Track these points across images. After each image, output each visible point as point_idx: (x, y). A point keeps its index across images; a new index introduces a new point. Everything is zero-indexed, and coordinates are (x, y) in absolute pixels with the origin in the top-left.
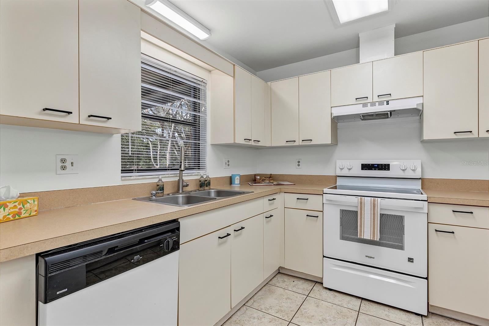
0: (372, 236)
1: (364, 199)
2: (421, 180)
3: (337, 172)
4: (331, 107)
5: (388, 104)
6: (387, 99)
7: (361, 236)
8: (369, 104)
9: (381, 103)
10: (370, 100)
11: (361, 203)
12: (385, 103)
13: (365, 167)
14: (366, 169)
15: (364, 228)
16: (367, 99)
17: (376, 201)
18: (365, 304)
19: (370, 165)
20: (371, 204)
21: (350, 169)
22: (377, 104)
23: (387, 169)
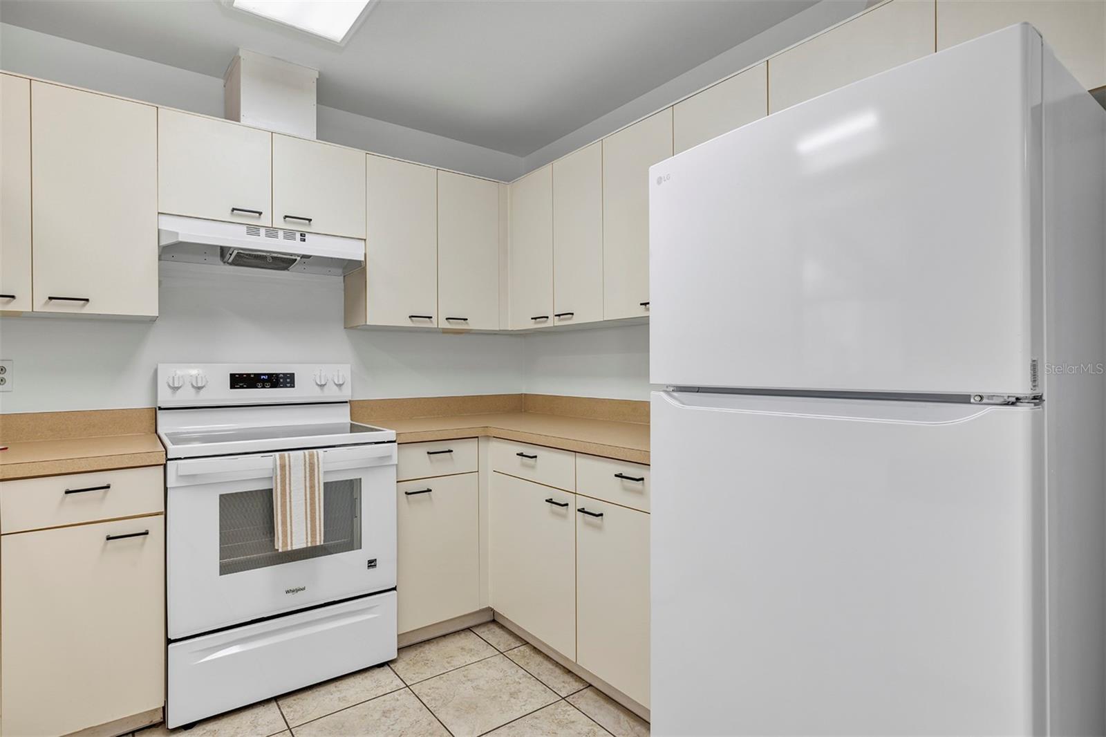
0: (309, 540)
1: (289, 457)
2: (348, 404)
3: (159, 399)
4: (159, 213)
5: (304, 240)
6: (303, 229)
7: (286, 545)
8: (263, 231)
9: (289, 235)
10: (265, 221)
11: (283, 467)
12: (298, 236)
13: (239, 381)
14: (242, 387)
15: (291, 525)
16: (259, 218)
17: (316, 457)
18: (289, 707)
19: (252, 376)
20: (305, 464)
21: (199, 388)
22: (281, 233)
23: (288, 385)
